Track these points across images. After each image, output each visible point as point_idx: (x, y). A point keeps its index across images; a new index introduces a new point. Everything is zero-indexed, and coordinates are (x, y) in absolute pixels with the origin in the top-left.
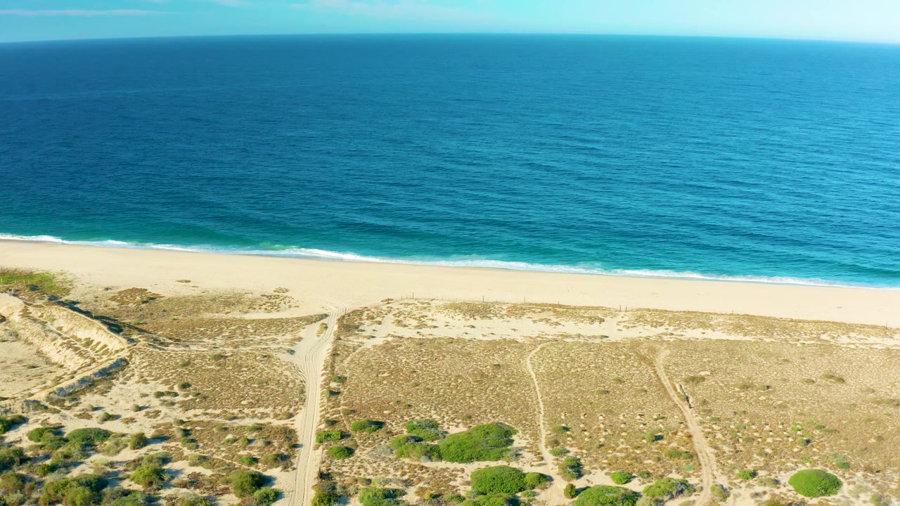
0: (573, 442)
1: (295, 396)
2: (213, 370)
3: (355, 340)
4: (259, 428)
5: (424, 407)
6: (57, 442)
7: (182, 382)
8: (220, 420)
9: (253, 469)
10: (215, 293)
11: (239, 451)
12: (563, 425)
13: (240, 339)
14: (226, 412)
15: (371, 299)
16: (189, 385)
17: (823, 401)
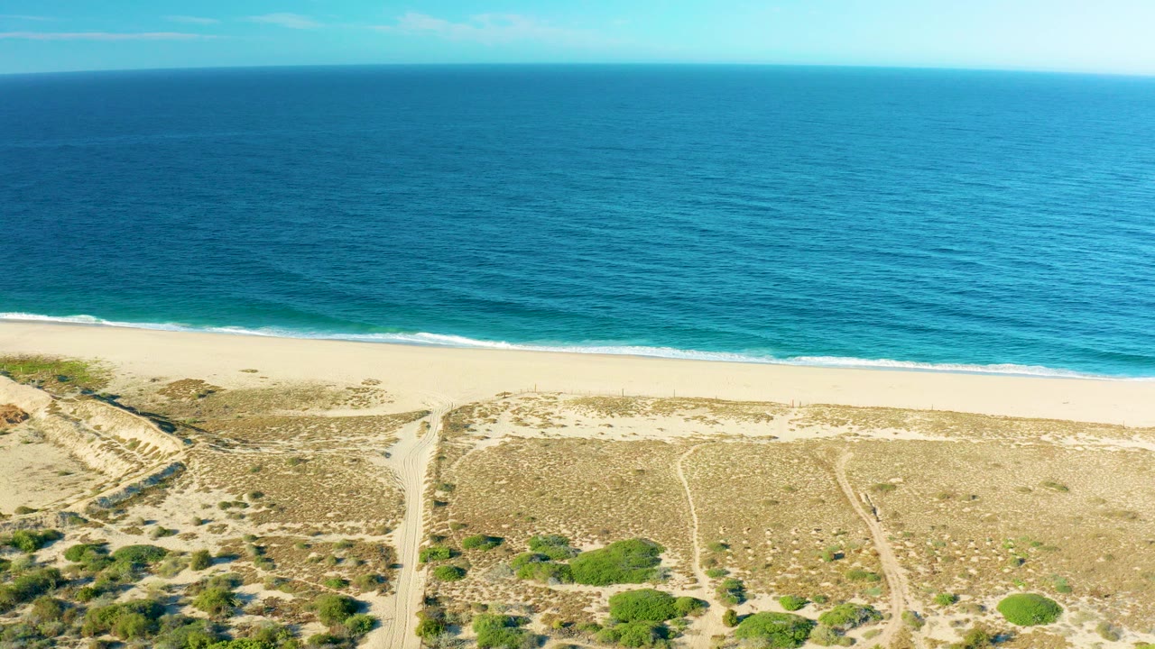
0: (734, 562)
1: (391, 507)
2: (290, 476)
3: (465, 441)
4: (349, 545)
5: (552, 520)
6: (101, 562)
7: (251, 491)
8: (301, 535)
9: (343, 593)
10: (289, 386)
11: (325, 572)
12: (722, 541)
13: (322, 440)
14: (308, 526)
15: (484, 392)
16: (262, 495)
17: (1042, 513)
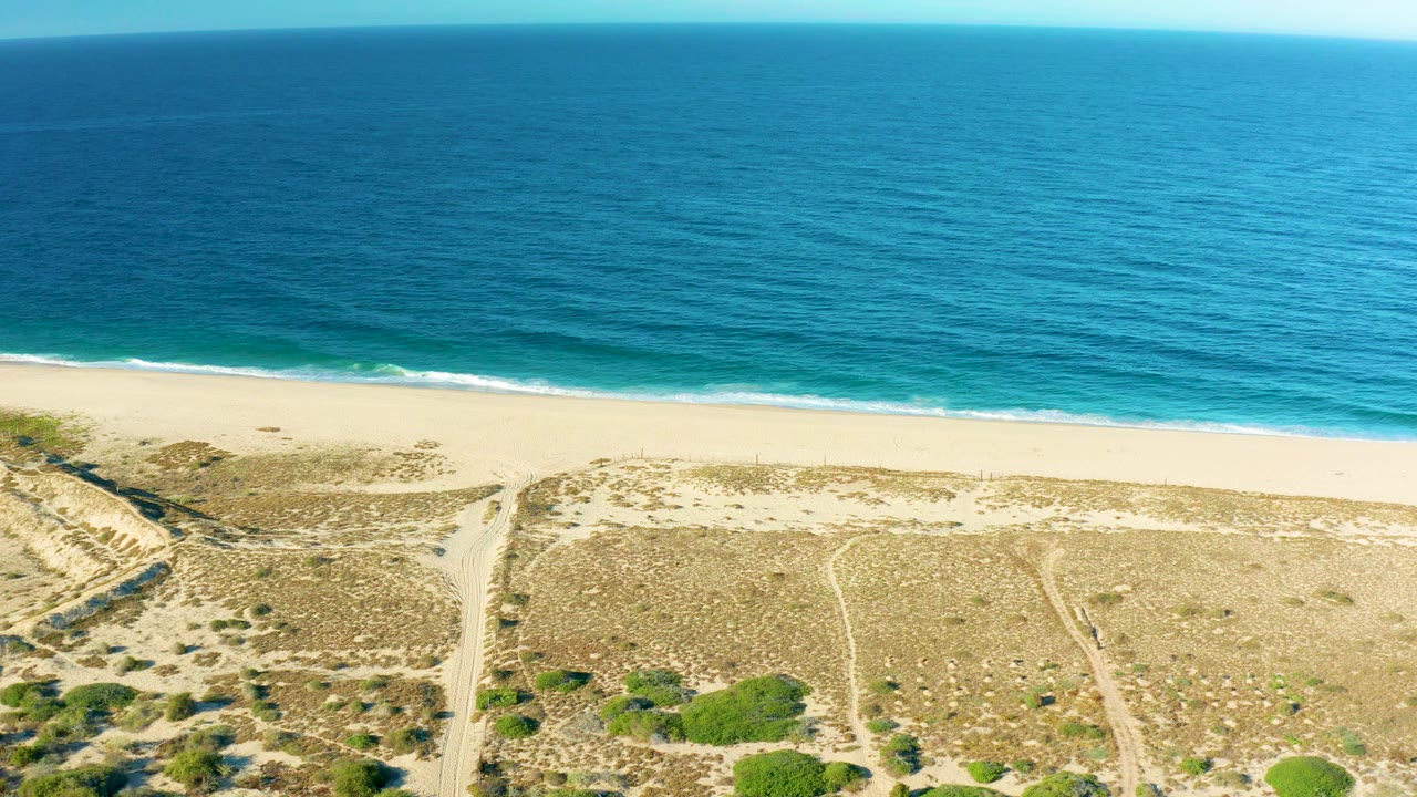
0: (905, 709)
1: (445, 628)
2: (309, 582)
3: (545, 531)
4: (381, 684)
5: (658, 647)
6: (48, 707)
7: (256, 605)
8: (318, 669)
9: (370, 755)
10: (319, 450)
11: (347, 724)
12: (889, 678)
13: (357, 527)
14: (328, 655)
15: (574, 461)
16: (269, 609)
17: (1319, 636)
